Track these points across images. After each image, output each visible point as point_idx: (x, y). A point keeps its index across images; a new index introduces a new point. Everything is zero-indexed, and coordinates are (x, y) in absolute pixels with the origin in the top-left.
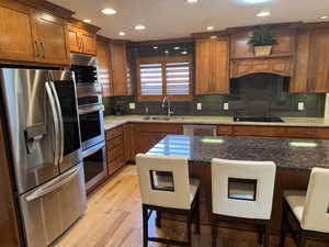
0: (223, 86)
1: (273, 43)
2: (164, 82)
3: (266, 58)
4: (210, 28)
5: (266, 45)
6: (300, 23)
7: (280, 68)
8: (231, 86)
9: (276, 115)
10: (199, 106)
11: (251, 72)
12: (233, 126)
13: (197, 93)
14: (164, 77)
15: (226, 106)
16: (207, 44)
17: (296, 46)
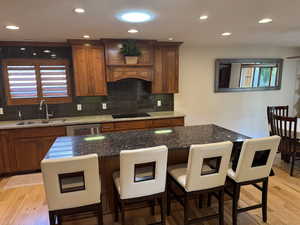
0: (101, 89)
1: (138, 54)
2: (39, 85)
3: (134, 66)
4: (86, 37)
5: (133, 55)
6: (156, 41)
7: (144, 74)
8: (108, 88)
9: (141, 111)
10: (79, 107)
11: (125, 77)
12: (114, 122)
13: (78, 94)
14: (39, 79)
15: (104, 106)
16: (83, 50)
17: (154, 57)
